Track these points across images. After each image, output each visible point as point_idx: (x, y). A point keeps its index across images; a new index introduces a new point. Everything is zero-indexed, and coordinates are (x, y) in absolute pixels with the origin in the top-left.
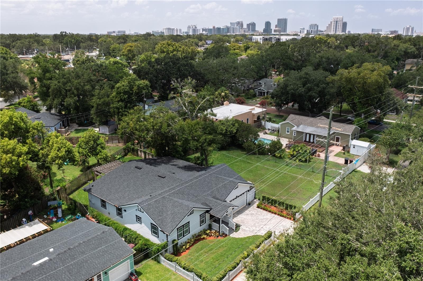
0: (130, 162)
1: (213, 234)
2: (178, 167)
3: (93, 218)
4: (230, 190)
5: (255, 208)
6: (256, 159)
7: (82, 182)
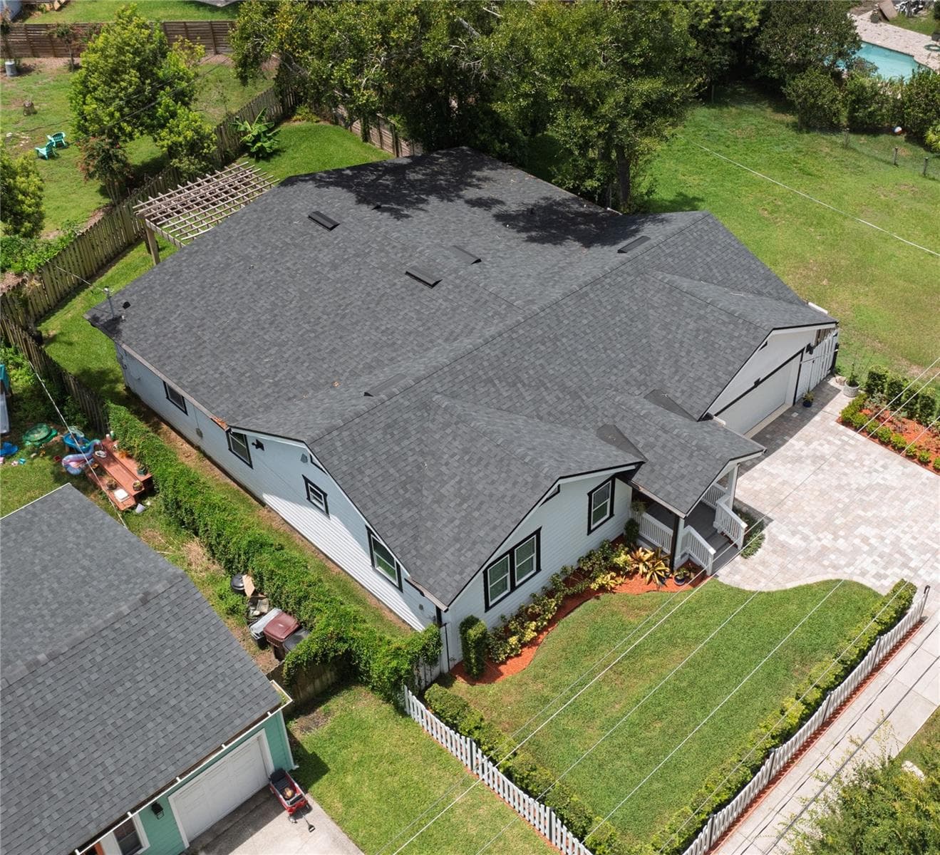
0: (290, 190)
1: (642, 568)
2: (499, 217)
3: (129, 457)
4: (729, 363)
5: (833, 423)
6: (838, 152)
7: (101, 253)
